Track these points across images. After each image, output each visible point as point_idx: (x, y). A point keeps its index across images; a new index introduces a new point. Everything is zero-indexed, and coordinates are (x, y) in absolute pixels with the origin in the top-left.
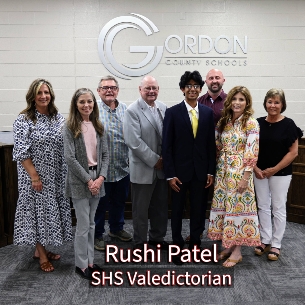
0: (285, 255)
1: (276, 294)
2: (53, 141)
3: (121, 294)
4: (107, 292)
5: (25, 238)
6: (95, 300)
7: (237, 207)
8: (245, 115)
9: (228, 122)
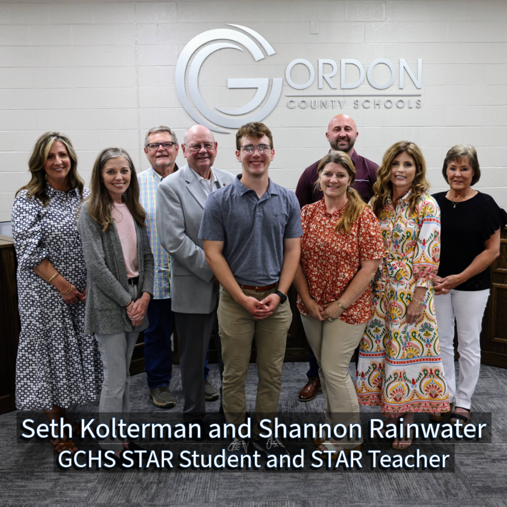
1: (468, 487)
2: (75, 235)
3: (210, 486)
4: (188, 483)
5: (35, 397)
6: (167, 496)
7: (409, 348)
8: (415, 192)
9: (385, 203)
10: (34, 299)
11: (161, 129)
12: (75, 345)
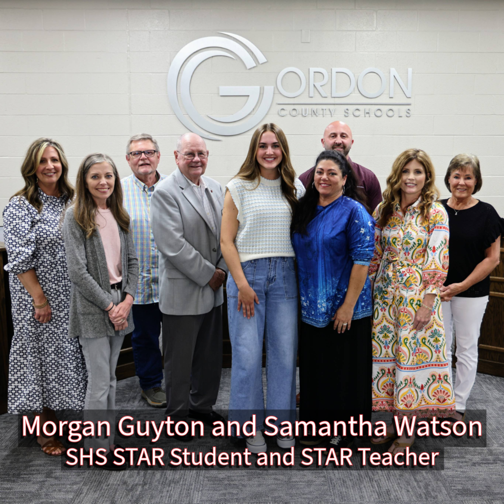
1: (448, 489)
3: (194, 488)
4: (173, 485)
6: (152, 497)
7: (419, 355)
8: (425, 200)
9: (395, 210)
11: (143, 137)
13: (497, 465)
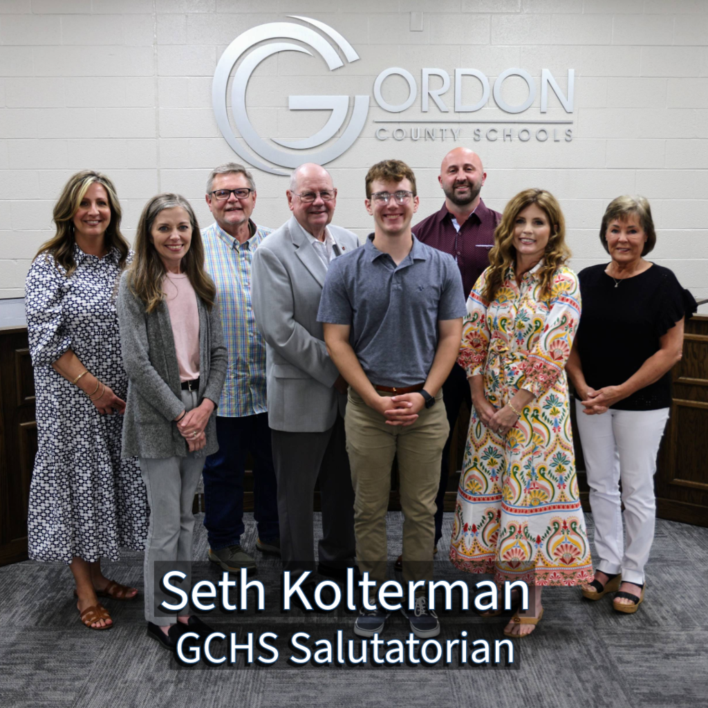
0: (656, 601)
1: (628, 693)
3: (252, 688)
4: (220, 683)
6: (190, 700)
7: (535, 491)
9: (505, 278)
10: (53, 407)
11: (232, 169)
12: (108, 476)
13: (701, 657)
